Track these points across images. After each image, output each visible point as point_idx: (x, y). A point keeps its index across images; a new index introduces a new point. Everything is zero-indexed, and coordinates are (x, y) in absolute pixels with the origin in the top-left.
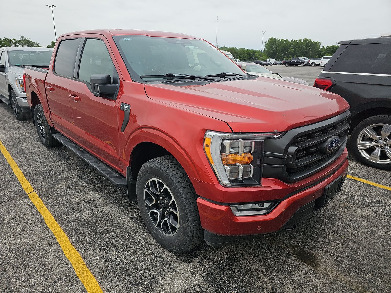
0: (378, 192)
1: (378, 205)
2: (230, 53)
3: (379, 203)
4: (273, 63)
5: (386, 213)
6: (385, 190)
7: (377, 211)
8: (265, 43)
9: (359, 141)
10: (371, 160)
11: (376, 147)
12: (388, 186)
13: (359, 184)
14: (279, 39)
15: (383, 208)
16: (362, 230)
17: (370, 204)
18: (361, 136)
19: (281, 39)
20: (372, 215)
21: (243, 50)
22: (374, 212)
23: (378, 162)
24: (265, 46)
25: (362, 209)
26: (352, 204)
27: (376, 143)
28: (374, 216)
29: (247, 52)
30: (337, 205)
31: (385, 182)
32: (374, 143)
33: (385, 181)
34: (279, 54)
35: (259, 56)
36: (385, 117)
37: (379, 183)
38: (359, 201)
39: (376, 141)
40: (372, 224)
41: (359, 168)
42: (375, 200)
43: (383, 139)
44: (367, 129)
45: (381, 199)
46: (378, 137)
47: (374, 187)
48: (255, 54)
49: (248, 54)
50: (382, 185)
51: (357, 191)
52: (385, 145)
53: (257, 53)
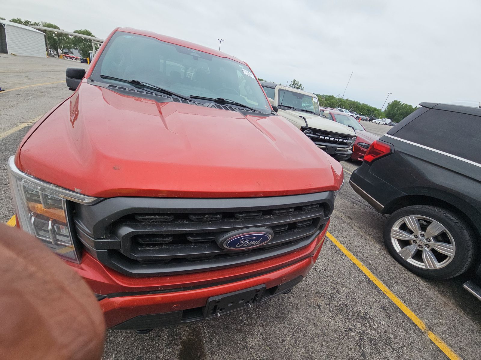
0: (378, 300)
1: (360, 321)
2: (317, 98)
3: (365, 318)
4: (387, 123)
5: (361, 339)
6: (389, 302)
7: (351, 330)
8: (388, 104)
9: (396, 227)
10: (400, 255)
11: (413, 243)
12: (399, 297)
13: (362, 278)
14: (404, 104)
15: (364, 329)
16: (303, 351)
17: (351, 313)
18: (400, 222)
19: (405, 104)
20: (340, 333)
21: (364, 106)
22: (346, 328)
23: (408, 260)
24: (387, 106)
25: (333, 317)
26: (327, 302)
27: (415, 237)
28: (340, 336)
29: (368, 108)
30: (306, 296)
31: (399, 290)
32: (412, 237)
33: (400, 288)
34: (398, 117)
35: (377, 114)
36: (439, 213)
37: (390, 287)
38: (341, 302)
39: (416, 236)
40: (326, 347)
41: (381, 258)
42: (362, 311)
43: (426, 237)
44: (409, 217)
45: (372, 313)
46: (420, 232)
47: (379, 290)
48: (375, 111)
49: (368, 110)
50: (391, 293)
51: (351, 286)
52: (426, 245)
53: (376, 111)
